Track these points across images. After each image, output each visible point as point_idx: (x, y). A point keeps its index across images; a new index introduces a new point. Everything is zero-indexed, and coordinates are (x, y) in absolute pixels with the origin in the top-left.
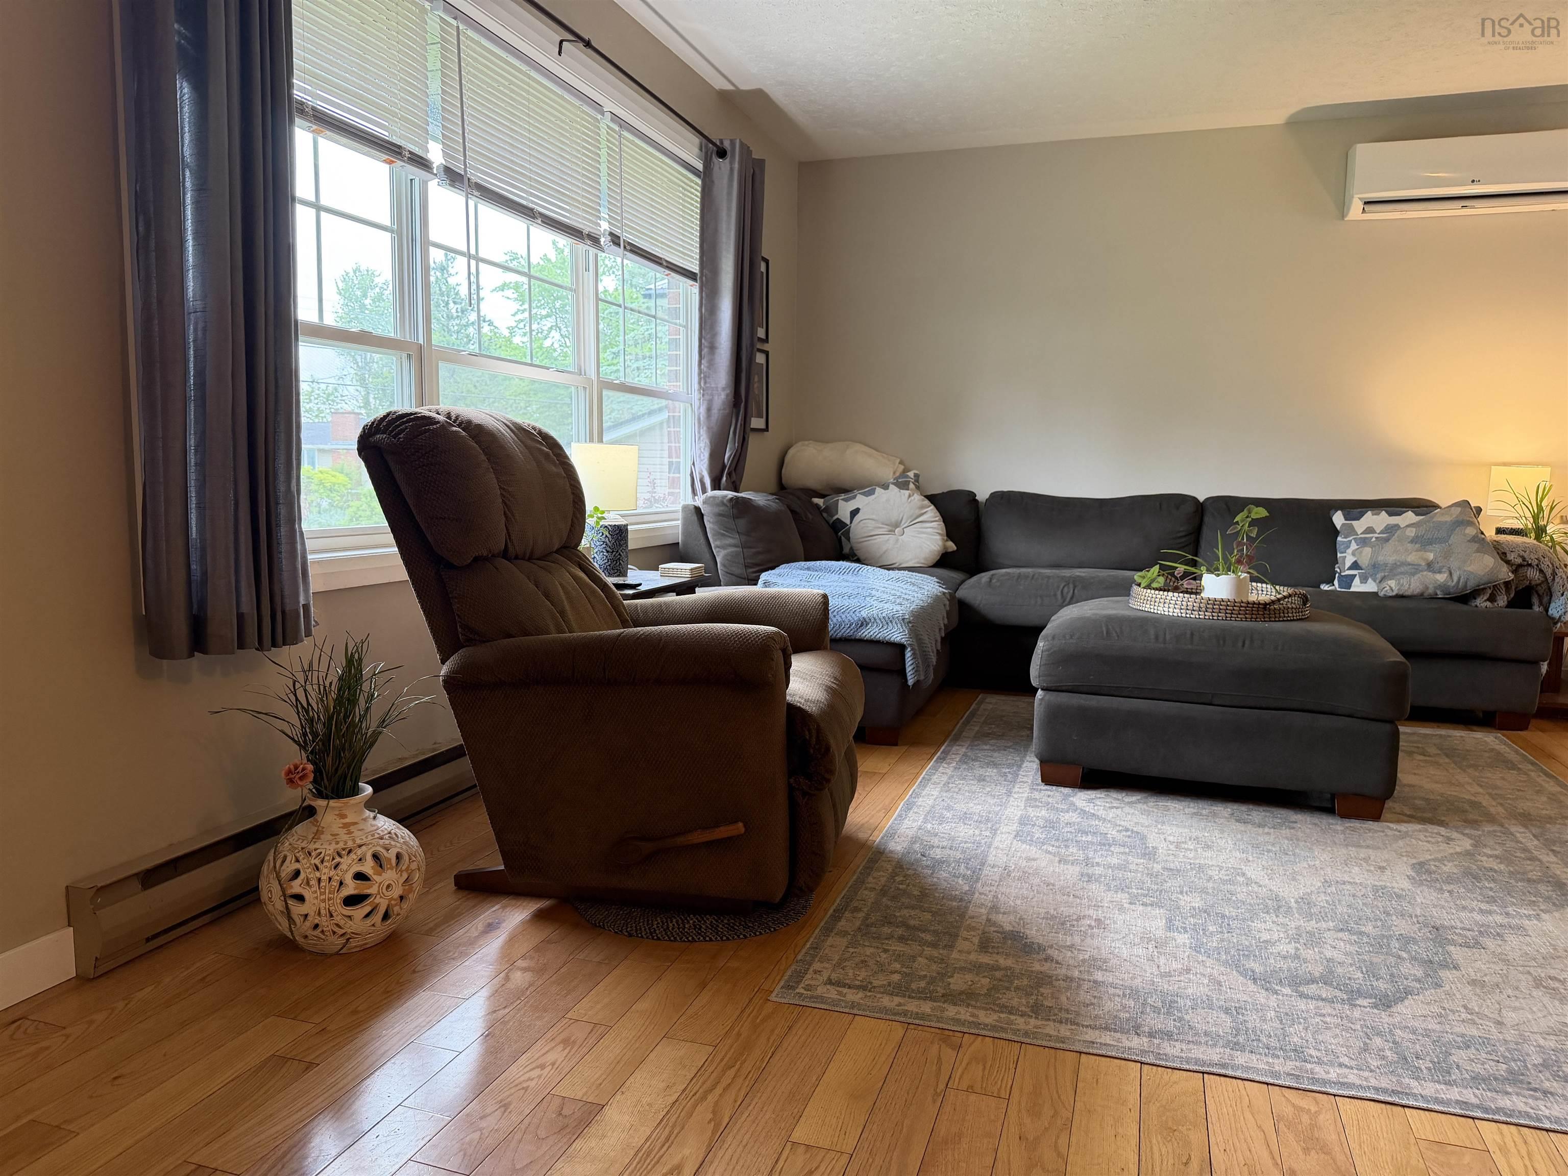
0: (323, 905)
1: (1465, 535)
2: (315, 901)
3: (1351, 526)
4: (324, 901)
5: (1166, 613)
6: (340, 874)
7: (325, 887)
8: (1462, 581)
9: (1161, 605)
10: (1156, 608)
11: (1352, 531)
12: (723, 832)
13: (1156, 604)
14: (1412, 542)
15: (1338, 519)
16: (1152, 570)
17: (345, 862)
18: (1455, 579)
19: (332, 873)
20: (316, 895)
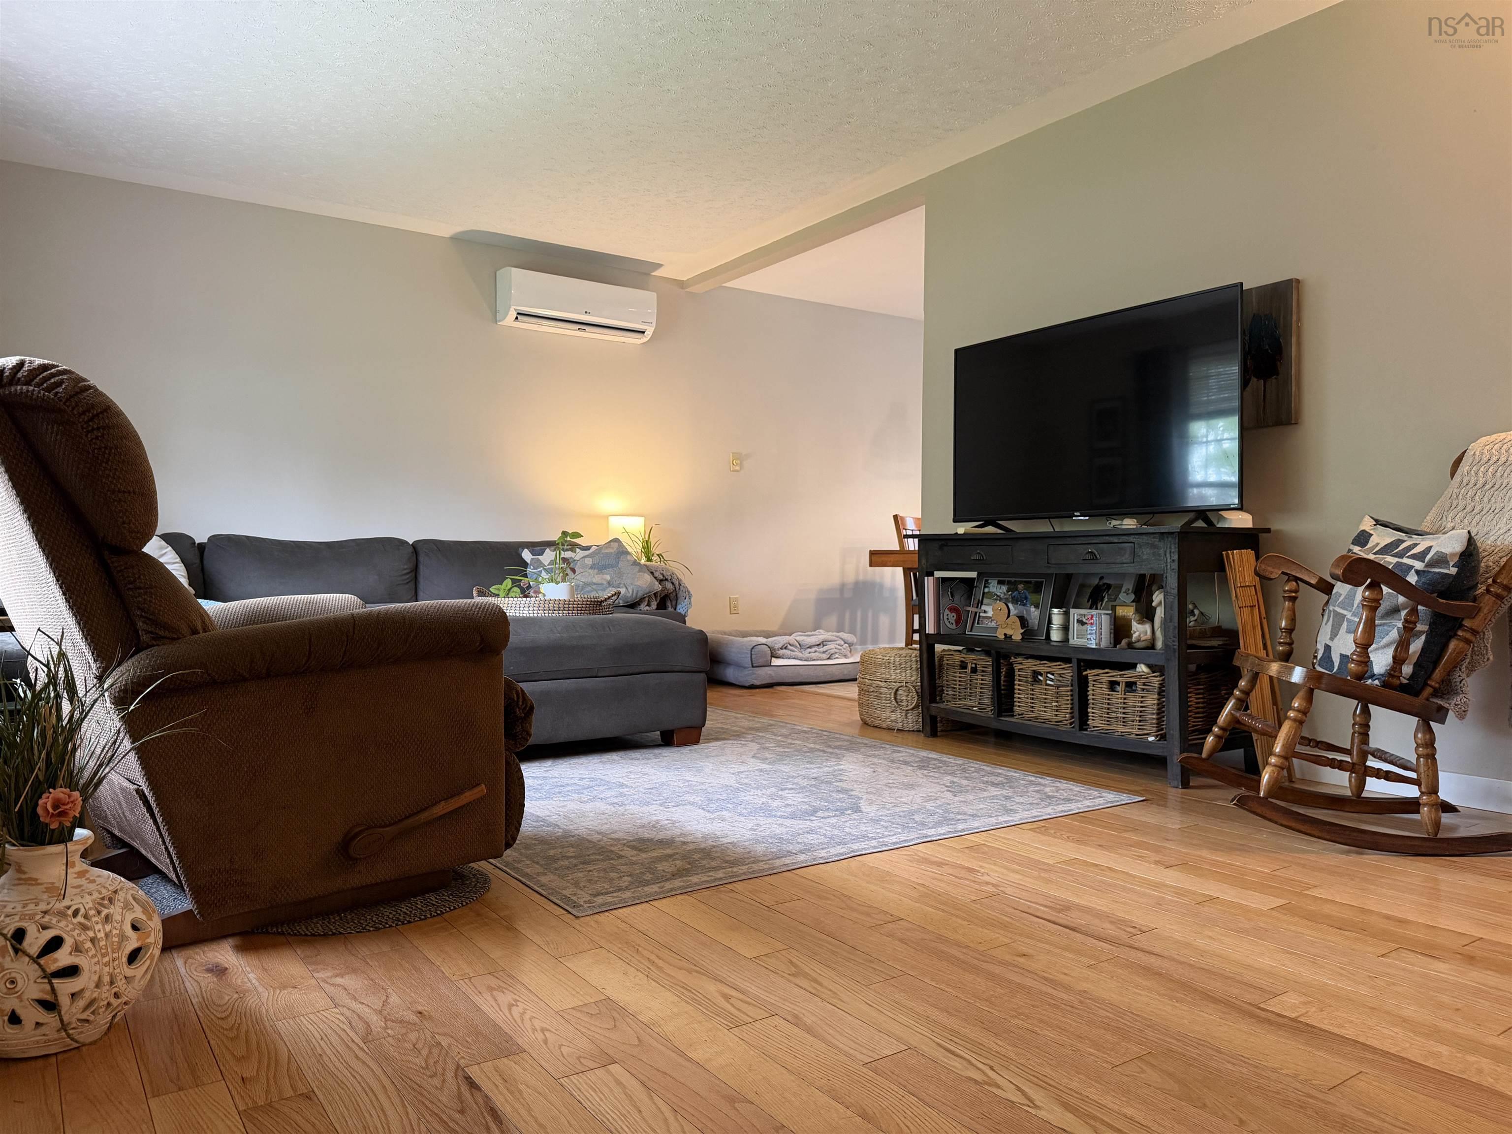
0: (106, 969)
1: (628, 561)
2: (97, 968)
3: (538, 560)
4: (107, 964)
5: (531, 615)
6: (118, 926)
7: (106, 946)
8: (635, 592)
9: (526, 609)
10: (521, 612)
11: (540, 564)
12: (469, 796)
13: (522, 609)
14: (591, 568)
15: (526, 555)
16: (505, 583)
17: (115, 911)
18: (631, 591)
19: (108, 928)
20: (96, 959)
